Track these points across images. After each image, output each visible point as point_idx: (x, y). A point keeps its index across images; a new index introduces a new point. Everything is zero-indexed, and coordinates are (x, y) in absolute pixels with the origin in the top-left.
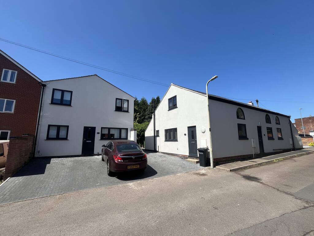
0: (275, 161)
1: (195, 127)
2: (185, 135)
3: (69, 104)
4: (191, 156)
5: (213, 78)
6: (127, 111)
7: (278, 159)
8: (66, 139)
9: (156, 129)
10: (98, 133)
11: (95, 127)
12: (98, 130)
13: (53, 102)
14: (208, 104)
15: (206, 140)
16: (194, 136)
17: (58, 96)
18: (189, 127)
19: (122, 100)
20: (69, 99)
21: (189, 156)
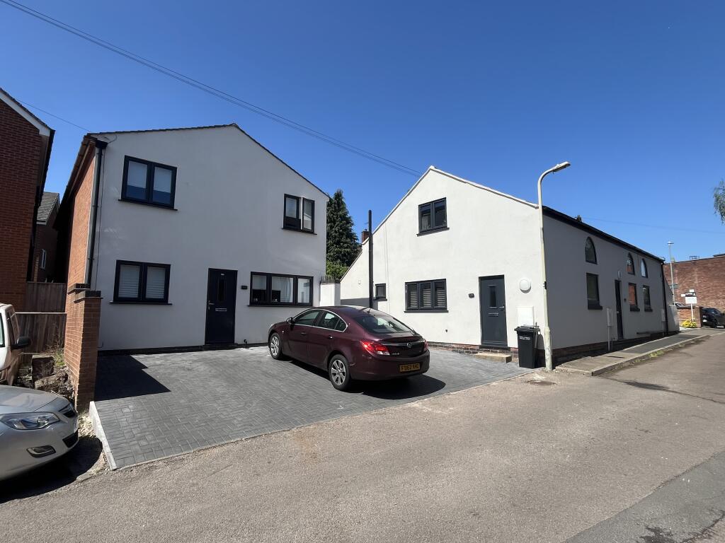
0: (652, 356)
1: (502, 277)
2: (472, 296)
3: (167, 203)
4: (485, 346)
5: (558, 166)
6: (312, 232)
7: (656, 352)
8: (164, 301)
9: (376, 282)
10: (244, 288)
11: (236, 272)
12: (243, 279)
13: (129, 196)
14: (542, 227)
15: (533, 308)
16: (497, 299)
17: (138, 179)
18: (481, 279)
19: (298, 199)
20: (168, 190)
21: (481, 347)
